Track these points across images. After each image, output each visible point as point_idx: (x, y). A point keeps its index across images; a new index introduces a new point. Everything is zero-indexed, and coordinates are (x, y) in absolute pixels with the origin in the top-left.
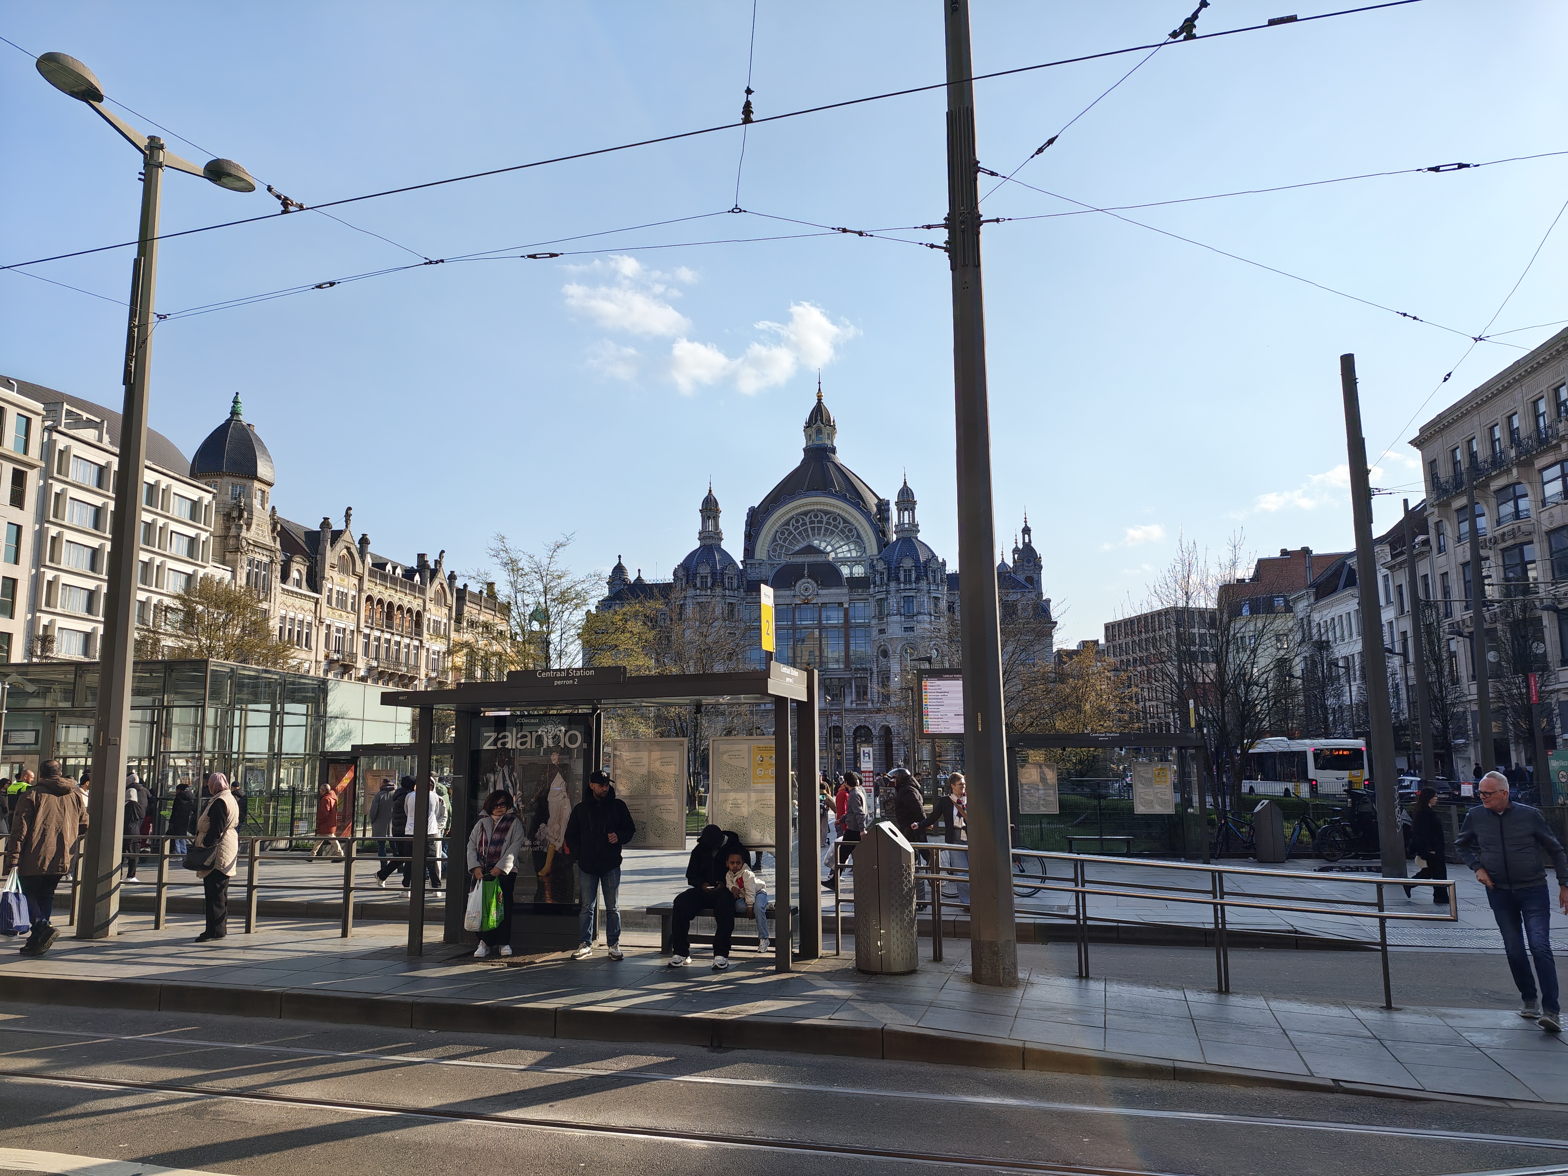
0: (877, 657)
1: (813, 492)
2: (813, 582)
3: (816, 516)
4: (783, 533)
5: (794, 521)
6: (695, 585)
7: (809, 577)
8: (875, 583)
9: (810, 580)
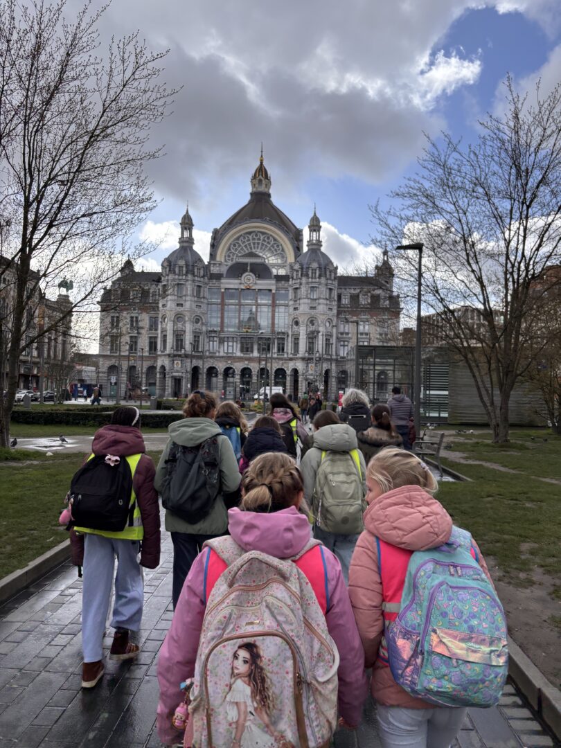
0: (292, 326)
1: (255, 220)
2: (253, 275)
3: (256, 235)
4: (235, 245)
5: (242, 238)
6: (174, 273)
7: (251, 271)
8: (293, 278)
9: (251, 274)
